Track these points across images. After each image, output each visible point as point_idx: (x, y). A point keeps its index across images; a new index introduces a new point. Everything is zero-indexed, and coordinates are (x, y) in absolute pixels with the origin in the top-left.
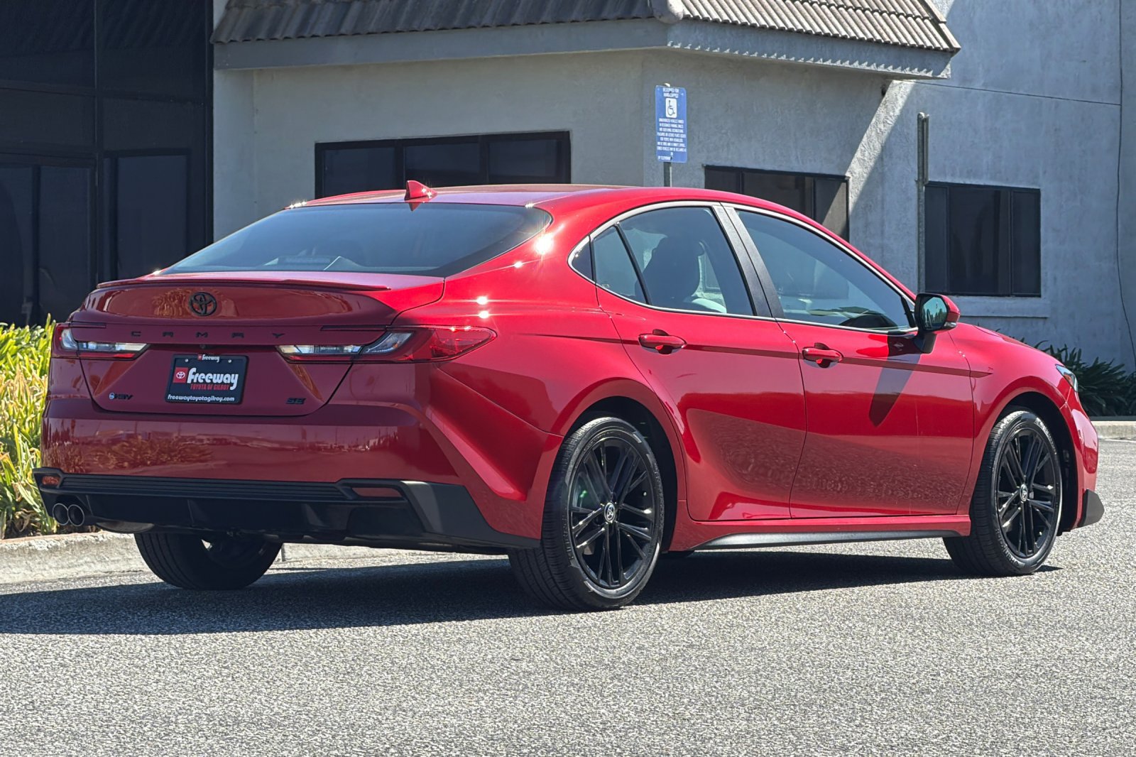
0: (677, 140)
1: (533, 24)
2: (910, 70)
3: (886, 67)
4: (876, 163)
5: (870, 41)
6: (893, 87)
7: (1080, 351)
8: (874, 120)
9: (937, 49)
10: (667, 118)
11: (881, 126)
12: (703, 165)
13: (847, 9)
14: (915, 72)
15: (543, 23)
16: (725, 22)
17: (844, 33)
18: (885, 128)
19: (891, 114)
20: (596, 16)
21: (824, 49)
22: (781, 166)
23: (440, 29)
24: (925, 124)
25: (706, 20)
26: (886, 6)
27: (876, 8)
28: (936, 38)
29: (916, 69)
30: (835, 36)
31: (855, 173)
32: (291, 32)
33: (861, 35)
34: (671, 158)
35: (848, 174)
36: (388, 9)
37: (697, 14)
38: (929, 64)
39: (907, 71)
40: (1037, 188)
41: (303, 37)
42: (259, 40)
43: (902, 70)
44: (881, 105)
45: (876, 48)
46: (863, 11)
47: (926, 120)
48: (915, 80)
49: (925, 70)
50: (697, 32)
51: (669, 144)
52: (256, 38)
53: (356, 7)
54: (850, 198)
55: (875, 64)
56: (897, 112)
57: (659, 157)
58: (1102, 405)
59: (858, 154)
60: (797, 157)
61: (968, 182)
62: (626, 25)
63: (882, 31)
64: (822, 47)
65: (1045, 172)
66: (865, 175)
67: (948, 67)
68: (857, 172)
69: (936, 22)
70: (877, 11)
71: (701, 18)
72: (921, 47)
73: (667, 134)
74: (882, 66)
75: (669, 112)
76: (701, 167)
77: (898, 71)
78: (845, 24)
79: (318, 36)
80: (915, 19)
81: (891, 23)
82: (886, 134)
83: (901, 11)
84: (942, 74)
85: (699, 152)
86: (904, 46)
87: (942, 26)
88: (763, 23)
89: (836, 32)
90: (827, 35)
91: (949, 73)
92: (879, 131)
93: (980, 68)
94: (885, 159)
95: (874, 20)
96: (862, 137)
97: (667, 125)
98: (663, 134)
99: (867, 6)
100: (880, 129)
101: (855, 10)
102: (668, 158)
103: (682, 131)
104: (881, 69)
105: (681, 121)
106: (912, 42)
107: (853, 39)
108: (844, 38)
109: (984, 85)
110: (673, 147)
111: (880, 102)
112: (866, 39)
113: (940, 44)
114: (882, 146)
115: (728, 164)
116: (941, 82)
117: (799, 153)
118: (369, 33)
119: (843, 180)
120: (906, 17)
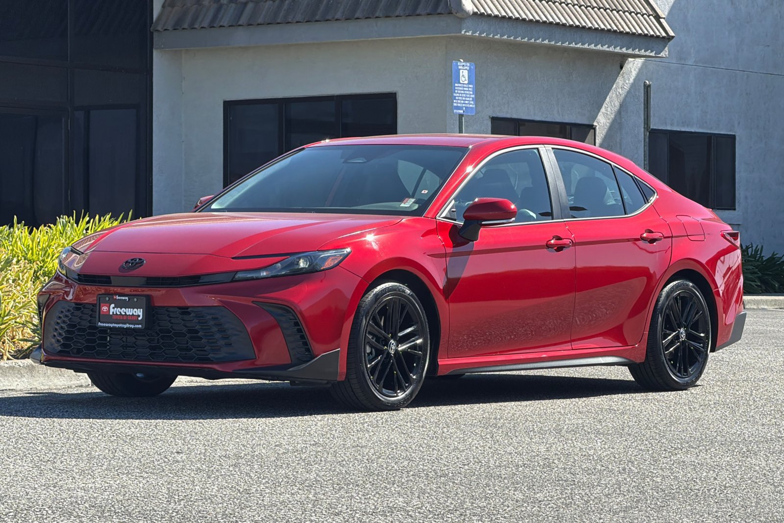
0: (468, 99)
1: (370, 18)
2: (639, 51)
3: (621, 48)
4: (616, 116)
5: (609, 30)
6: (628, 63)
7: (762, 247)
8: (614, 86)
9: (658, 37)
10: (461, 84)
11: (620, 90)
12: (489, 116)
13: (593, 9)
14: (642, 52)
15: (377, 17)
16: (504, 17)
17: (590, 25)
18: (623, 92)
19: (627, 82)
20: (413, 13)
21: (575, 36)
22: (547, 117)
23: (306, 22)
24: (649, 88)
25: (489, 16)
26: (622, 7)
27: (614, 8)
28: (657, 29)
29: (643, 50)
30: (584, 27)
31: (601, 123)
32: (205, 24)
33: (603, 26)
34: (464, 112)
35: (595, 124)
36: (272, 8)
37: (483, 11)
38: (653, 47)
39: (637, 52)
40: (734, 134)
41: (214, 27)
42: (184, 29)
43: (633, 50)
44: (620, 75)
45: (613, 36)
46: (605, 10)
47: (649, 86)
48: (644, 58)
49: (650, 51)
50: (483, 24)
51: (462, 102)
52: (182, 28)
53: (250, 6)
54: (597, 140)
55: (613, 47)
56: (631, 80)
57: (455, 111)
58: (775, 285)
59: (603, 110)
60: (558, 112)
61: (683, 130)
62: (434, 19)
63: (618, 24)
64: (574, 35)
65: (739, 123)
66: (608, 124)
67: (666, 49)
68: (602, 122)
69: (658, 18)
70: (615, 10)
71: (486, 14)
72: (646, 35)
73: (460, 95)
74: (618, 48)
75: (462, 80)
76: (488, 118)
77: (630, 51)
78: (591, 18)
79: (224, 26)
80: (642, 16)
81: (625, 18)
82: (623, 96)
83: (633, 10)
84: (661, 54)
85: (487, 108)
86: (634, 34)
87: (662, 20)
88: (531, 17)
89: (584, 24)
90: (577, 27)
91: (667, 53)
92: (618, 94)
93: (692, 51)
94: (623, 113)
95: (613, 16)
96: (606, 98)
97: (461, 89)
98: (458, 95)
99: (608, 7)
100: (619, 92)
101: (599, 9)
102: (461, 112)
103: (471, 93)
104: (618, 50)
105: (470, 86)
106: (640, 32)
107: (596, 29)
108: (590, 28)
109: (694, 62)
110: (465, 104)
111: (619, 73)
112: (606, 29)
113: (660, 33)
114: (620, 104)
115: (508, 116)
116: (662, 60)
117: (560, 109)
118: (258, 24)
119: (592, 127)
120: (636, 14)
